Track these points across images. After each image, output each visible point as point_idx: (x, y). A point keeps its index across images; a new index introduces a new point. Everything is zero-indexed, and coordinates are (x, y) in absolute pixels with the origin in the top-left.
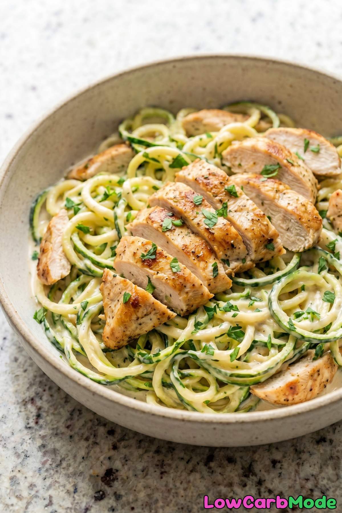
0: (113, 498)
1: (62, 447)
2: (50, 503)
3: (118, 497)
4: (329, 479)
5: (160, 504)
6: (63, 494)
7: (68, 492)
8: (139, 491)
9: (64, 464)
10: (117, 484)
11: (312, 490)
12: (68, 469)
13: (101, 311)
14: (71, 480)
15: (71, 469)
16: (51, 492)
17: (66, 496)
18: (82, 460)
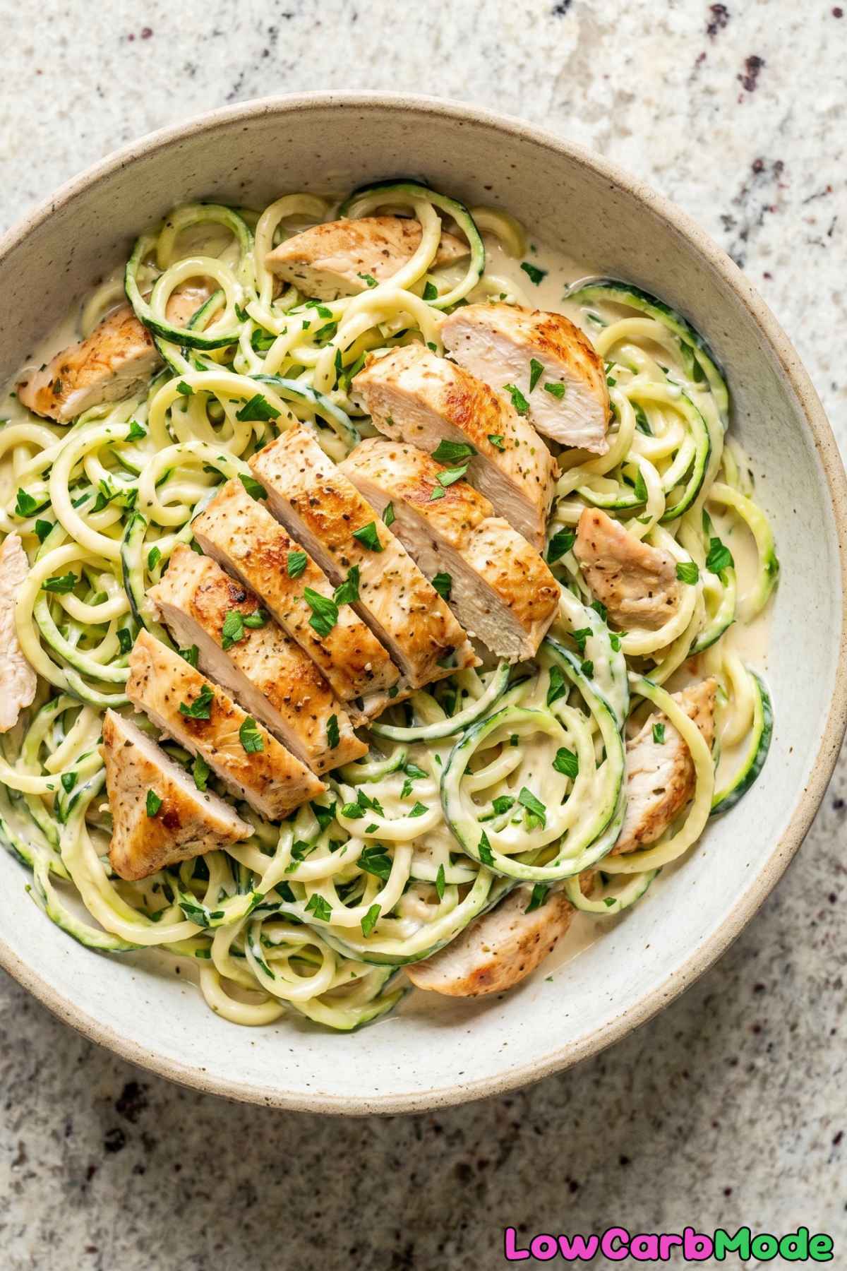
0: (140, 1146)
1: (37, 1036)
2: (21, 1160)
3: (149, 1144)
4: (551, 1102)
5: (230, 1157)
6: (45, 1140)
7: (55, 1134)
8: (191, 1131)
9: (45, 1073)
10: (145, 1116)
11: (516, 1126)
12: (51, 1086)
13: (103, 790)
14: (58, 1107)
15: (57, 1086)
16: (23, 1135)
17: (52, 1143)
18: (77, 1064)
